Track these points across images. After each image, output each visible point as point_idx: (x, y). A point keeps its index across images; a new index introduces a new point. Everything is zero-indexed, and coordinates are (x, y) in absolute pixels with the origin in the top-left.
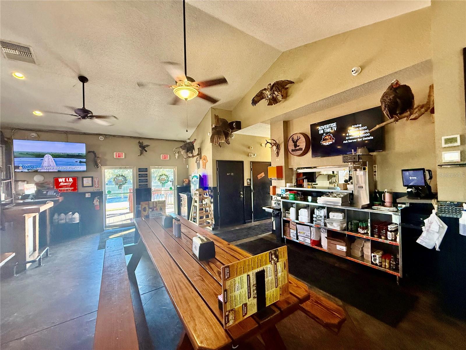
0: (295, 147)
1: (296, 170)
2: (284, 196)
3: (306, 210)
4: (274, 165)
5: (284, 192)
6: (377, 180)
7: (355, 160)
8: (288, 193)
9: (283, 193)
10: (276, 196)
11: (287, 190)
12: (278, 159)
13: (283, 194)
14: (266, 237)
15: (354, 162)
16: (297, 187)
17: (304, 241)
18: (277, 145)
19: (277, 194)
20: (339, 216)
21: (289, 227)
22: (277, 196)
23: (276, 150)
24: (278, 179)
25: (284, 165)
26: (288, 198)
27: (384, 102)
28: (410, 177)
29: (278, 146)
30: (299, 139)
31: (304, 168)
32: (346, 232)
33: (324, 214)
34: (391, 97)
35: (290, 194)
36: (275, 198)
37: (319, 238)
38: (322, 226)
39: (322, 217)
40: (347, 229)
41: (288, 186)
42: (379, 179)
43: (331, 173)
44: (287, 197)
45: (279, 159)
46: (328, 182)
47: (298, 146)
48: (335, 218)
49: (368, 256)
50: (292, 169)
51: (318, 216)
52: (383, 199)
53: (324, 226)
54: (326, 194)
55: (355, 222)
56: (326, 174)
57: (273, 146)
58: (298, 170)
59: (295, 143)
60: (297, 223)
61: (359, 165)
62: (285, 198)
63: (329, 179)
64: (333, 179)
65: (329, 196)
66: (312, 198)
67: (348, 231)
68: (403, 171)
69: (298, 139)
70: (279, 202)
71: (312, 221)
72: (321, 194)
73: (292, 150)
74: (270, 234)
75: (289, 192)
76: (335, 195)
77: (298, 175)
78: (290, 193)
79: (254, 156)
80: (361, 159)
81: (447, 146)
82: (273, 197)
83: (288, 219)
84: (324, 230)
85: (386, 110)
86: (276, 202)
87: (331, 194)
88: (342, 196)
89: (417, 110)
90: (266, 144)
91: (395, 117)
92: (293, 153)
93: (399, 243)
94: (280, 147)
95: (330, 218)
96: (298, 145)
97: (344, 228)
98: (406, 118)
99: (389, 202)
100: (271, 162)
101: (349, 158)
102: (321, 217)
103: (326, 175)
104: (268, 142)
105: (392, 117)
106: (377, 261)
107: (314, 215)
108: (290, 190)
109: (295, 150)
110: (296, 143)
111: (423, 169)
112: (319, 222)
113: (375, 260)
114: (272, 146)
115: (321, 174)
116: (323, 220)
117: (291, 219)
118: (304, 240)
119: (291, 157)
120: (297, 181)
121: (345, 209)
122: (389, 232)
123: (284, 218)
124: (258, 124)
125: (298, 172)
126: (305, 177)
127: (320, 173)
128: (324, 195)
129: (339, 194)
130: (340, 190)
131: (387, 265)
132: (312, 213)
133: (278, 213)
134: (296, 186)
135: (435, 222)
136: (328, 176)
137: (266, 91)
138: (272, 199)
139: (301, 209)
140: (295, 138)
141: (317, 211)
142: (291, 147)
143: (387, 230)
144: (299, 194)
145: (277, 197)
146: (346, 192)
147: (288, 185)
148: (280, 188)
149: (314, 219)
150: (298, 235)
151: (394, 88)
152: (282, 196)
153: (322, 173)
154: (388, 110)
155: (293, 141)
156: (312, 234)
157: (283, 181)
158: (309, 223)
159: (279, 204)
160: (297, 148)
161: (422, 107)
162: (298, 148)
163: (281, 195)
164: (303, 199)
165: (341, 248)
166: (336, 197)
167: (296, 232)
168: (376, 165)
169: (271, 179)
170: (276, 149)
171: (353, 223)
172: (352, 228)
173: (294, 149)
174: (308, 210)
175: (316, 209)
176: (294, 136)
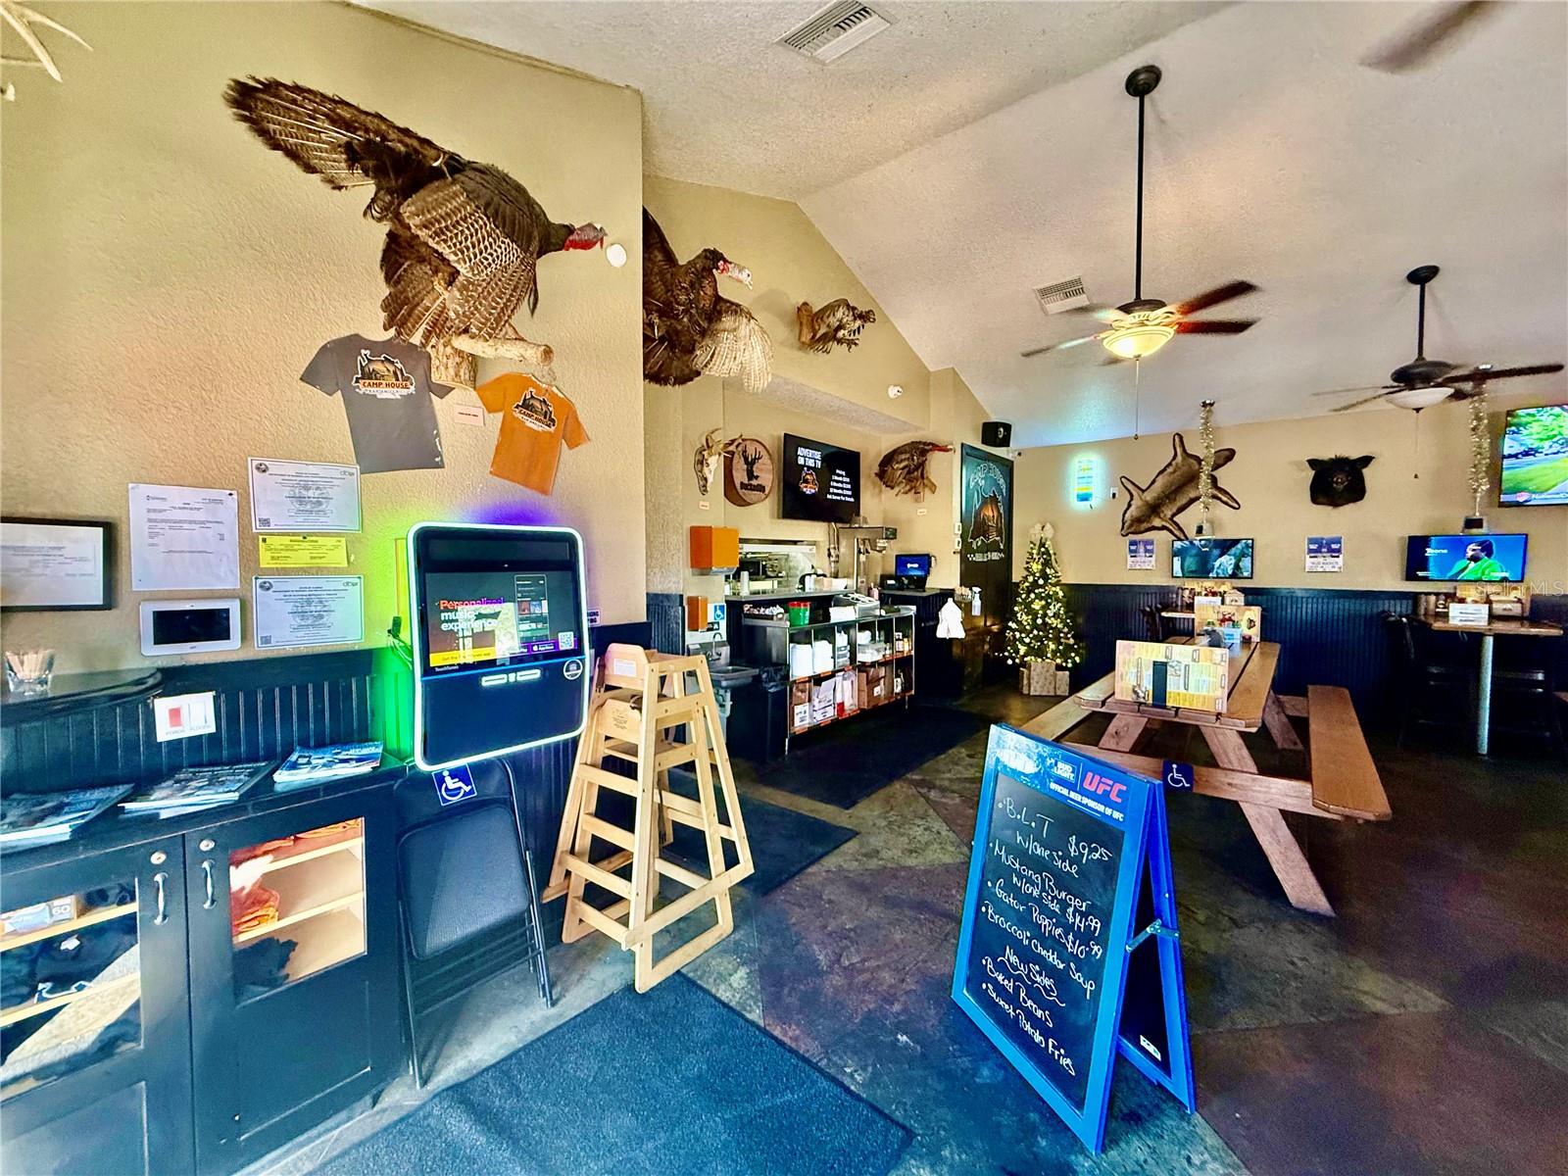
0: (750, 479)
5: (723, 613)
9: (719, 616)
13: (718, 620)
17: (825, 716)
22: (706, 630)
30: (758, 459)
36: (699, 640)
45: (707, 504)
47: (757, 477)
51: (841, 649)
59: (750, 466)
60: (818, 680)
68: (899, 556)
69: (757, 456)
73: (742, 483)
84: (849, 673)
92: (744, 494)
96: (755, 474)
102: (845, 648)
109: (748, 485)
110: (752, 468)
111: (928, 555)
112: (842, 660)
140: (750, 451)
142: (740, 473)
145: (705, 634)
152: (715, 626)
155: (746, 461)
156: (838, 692)
160: (752, 482)
162: (754, 482)
163: (712, 624)
167: (807, 708)
173: (746, 482)
176: (746, 443)
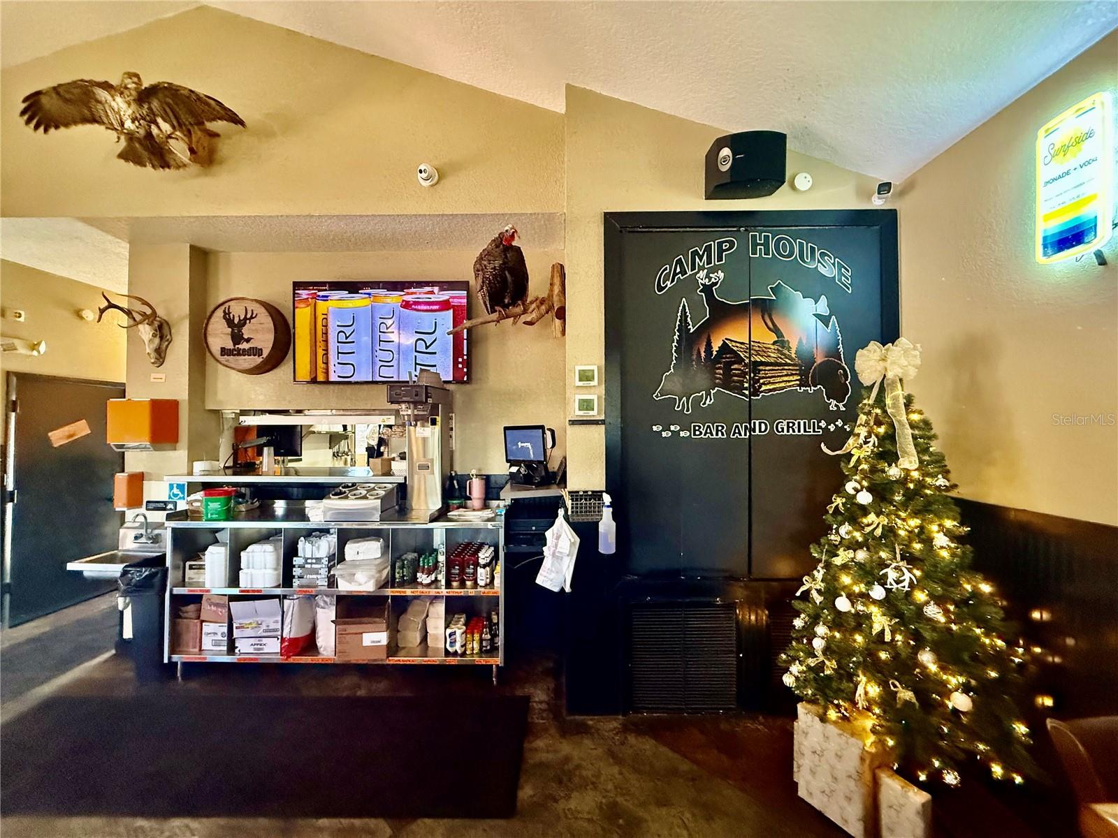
0: (236, 342)
1: (233, 416)
2: (182, 506)
3: (268, 548)
4: (140, 394)
5: (183, 493)
6: (454, 448)
7: (417, 398)
8: (199, 495)
9: (176, 495)
10: (143, 510)
11: (193, 488)
12: (158, 375)
13: (175, 499)
14: (79, 683)
15: (416, 403)
16: (235, 474)
17: (259, 649)
18: (156, 324)
19: (148, 502)
20: (371, 550)
21: (198, 617)
22: (147, 509)
23: (150, 341)
24: (158, 445)
25: (187, 398)
26: (198, 512)
27: (482, 270)
28: (519, 444)
29: (160, 327)
30: (250, 319)
31: (264, 412)
32: (389, 592)
33: (327, 549)
34: (497, 263)
35: (207, 501)
36: (141, 519)
37: (310, 626)
38: (323, 588)
39: (322, 561)
40: (390, 582)
41: (201, 471)
42: (458, 446)
43: (340, 429)
44: (194, 512)
45: (163, 376)
46: (331, 452)
48: (361, 557)
49: (436, 638)
50: (217, 413)
51: (309, 561)
52: (468, 494)
53: (326, 588)
54: (337, 490)
55: (410, 556)
56: (328, 430)
57: (137, 323)
58: (242, 418)
59: (236, 329)
60: (233, 598)
61: (426, 413)
62: (184, 515)
63: (332, 444)
64: (343, 445)
65: (347, 497)
66: (288, 504)
67: (393, 587)
68: (506, 429)
69: (249, 316)
70: (156, 532)
71: (287, 579)
72: (319, 491)
73: (222, 348)
74: (106, 661)
75: (202, 493)
76: (364, 492)
77: (241, 433)
78: (206, 495)
79: (35, 353)
80: (431, 398)
81: (581, 384)
82: (130, 514)
83: (196, 591)
84: (326, 599)
85: (483, 292)
86: (143, 531)
87: (350, 491)
88: (382, 493)
89: (534, 306)
90: (102, 311)
91: (500, 311)
92: (226, 360)
93: (499, 590)
94: (173, 331)
95: (347, 560)
96: (246, 337)
97: (384, 580)
98: (512, 318)
99: (479, 499)
100: (124, 384)
101: (403, 391)
102: (319, 560)
103: (327, 433)
104: (111, 306)
105: (493, 311)
106: (457, 644)
107: (295, 559)
108: (207, 487)
109: (234, 350)
110: (240, 331)
111: (542, 427)
112: (311, 577)
113: (453, 643)
114: (132, 322)
115: (314, 432)
116: (324, 572)
117: (207, 586)
118: (255, 649)
119: (216, 370)
120: (235, 454)
121: (389, 529)
122: (481, 567)
123: (177, 591)
124: (63, 224)
125: (243, 424)
126: (264, 440)
127: (312, 429)
128: (329, 493)
129: (374, 489)
130: (373, 476)
131: (475, 646)
132: (291, 552)
133: (152, 576)
134: (230, 471)
135: (563, 535)
136: (331, 436)
137: (113, 96)
138: (123, 522)
139: (250, 548)
140: (237, 312)
141: (308, 546)
142: (219, 337)
143: (477, 564)
144: (243, 496)
145: (148, 514)
146: (390, 482)
147: (199, 466)
148: (165, 478)
149: (297, 572)
150: (235, 636)
151: (504, 245)
152: (170, 506)
153: (316, 430)
154: (487, 290)
155: (230, 322)
156: (287, 621)
157: (179, 456)
158: (278, 586)
159: (156, 539)
160: (240, 346)
161: (543, 302)
162: (245, 346)
163: (165, 503)
164: (257, 513)
165: (375, 638)
166: (365, 497)
167: (225, 630)
168: (454, 415)
169: (122, 446)
170: (155, 336)
171: (405, 562)
172: (404, 576)
173: (230, 345)
174: (275, 547)
175: (302, 538)
176: (231, 303)
